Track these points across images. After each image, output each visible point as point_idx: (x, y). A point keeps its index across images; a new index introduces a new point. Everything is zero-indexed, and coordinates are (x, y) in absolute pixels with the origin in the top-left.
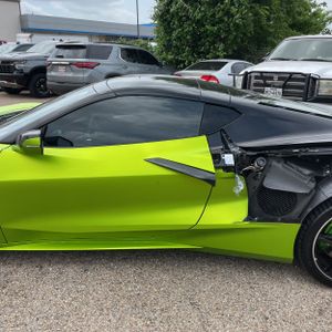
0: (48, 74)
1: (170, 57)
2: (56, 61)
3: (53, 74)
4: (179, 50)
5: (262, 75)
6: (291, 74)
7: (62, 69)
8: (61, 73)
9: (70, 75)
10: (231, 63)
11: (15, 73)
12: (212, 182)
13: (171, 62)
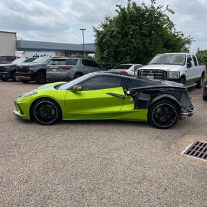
0: (47, 72)
1: (103, 63)
2: (51, 66)
3: (50, 72)
4: (108, 60)
5: (145, 71)
6: (157, 70)
7: (54, 70)
8: (54, 72)
9: (59, 72)
10: (134, 65)
11: (29, 72)
12: (124, 98)
13: (104, 66)
